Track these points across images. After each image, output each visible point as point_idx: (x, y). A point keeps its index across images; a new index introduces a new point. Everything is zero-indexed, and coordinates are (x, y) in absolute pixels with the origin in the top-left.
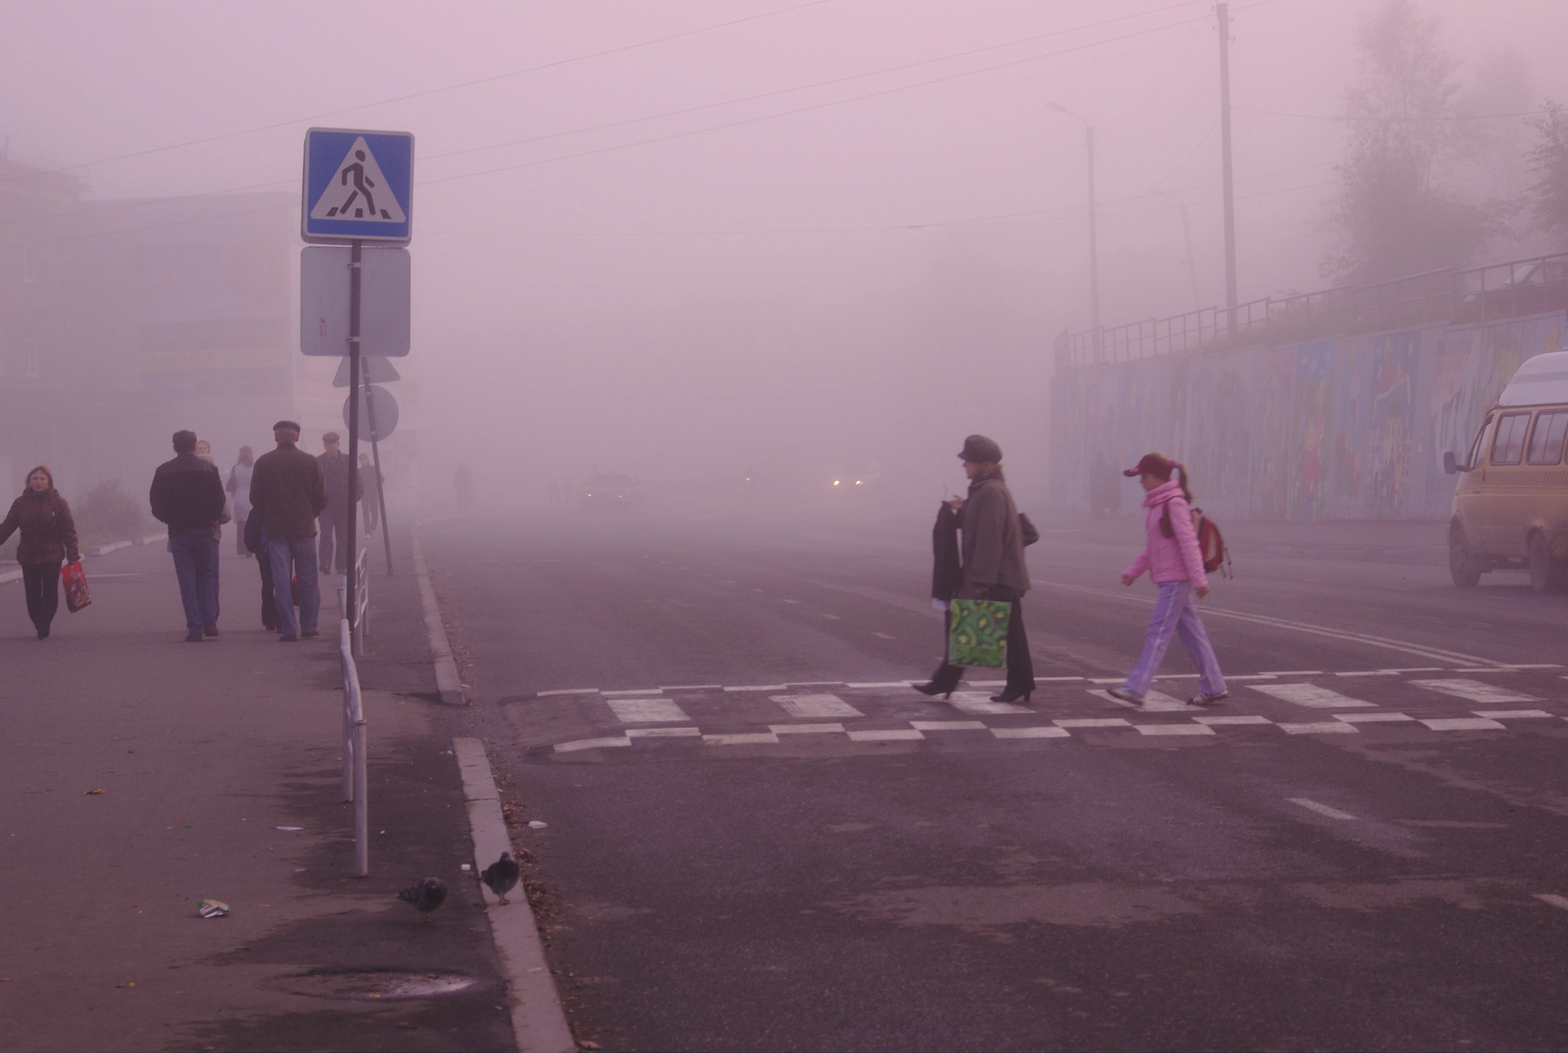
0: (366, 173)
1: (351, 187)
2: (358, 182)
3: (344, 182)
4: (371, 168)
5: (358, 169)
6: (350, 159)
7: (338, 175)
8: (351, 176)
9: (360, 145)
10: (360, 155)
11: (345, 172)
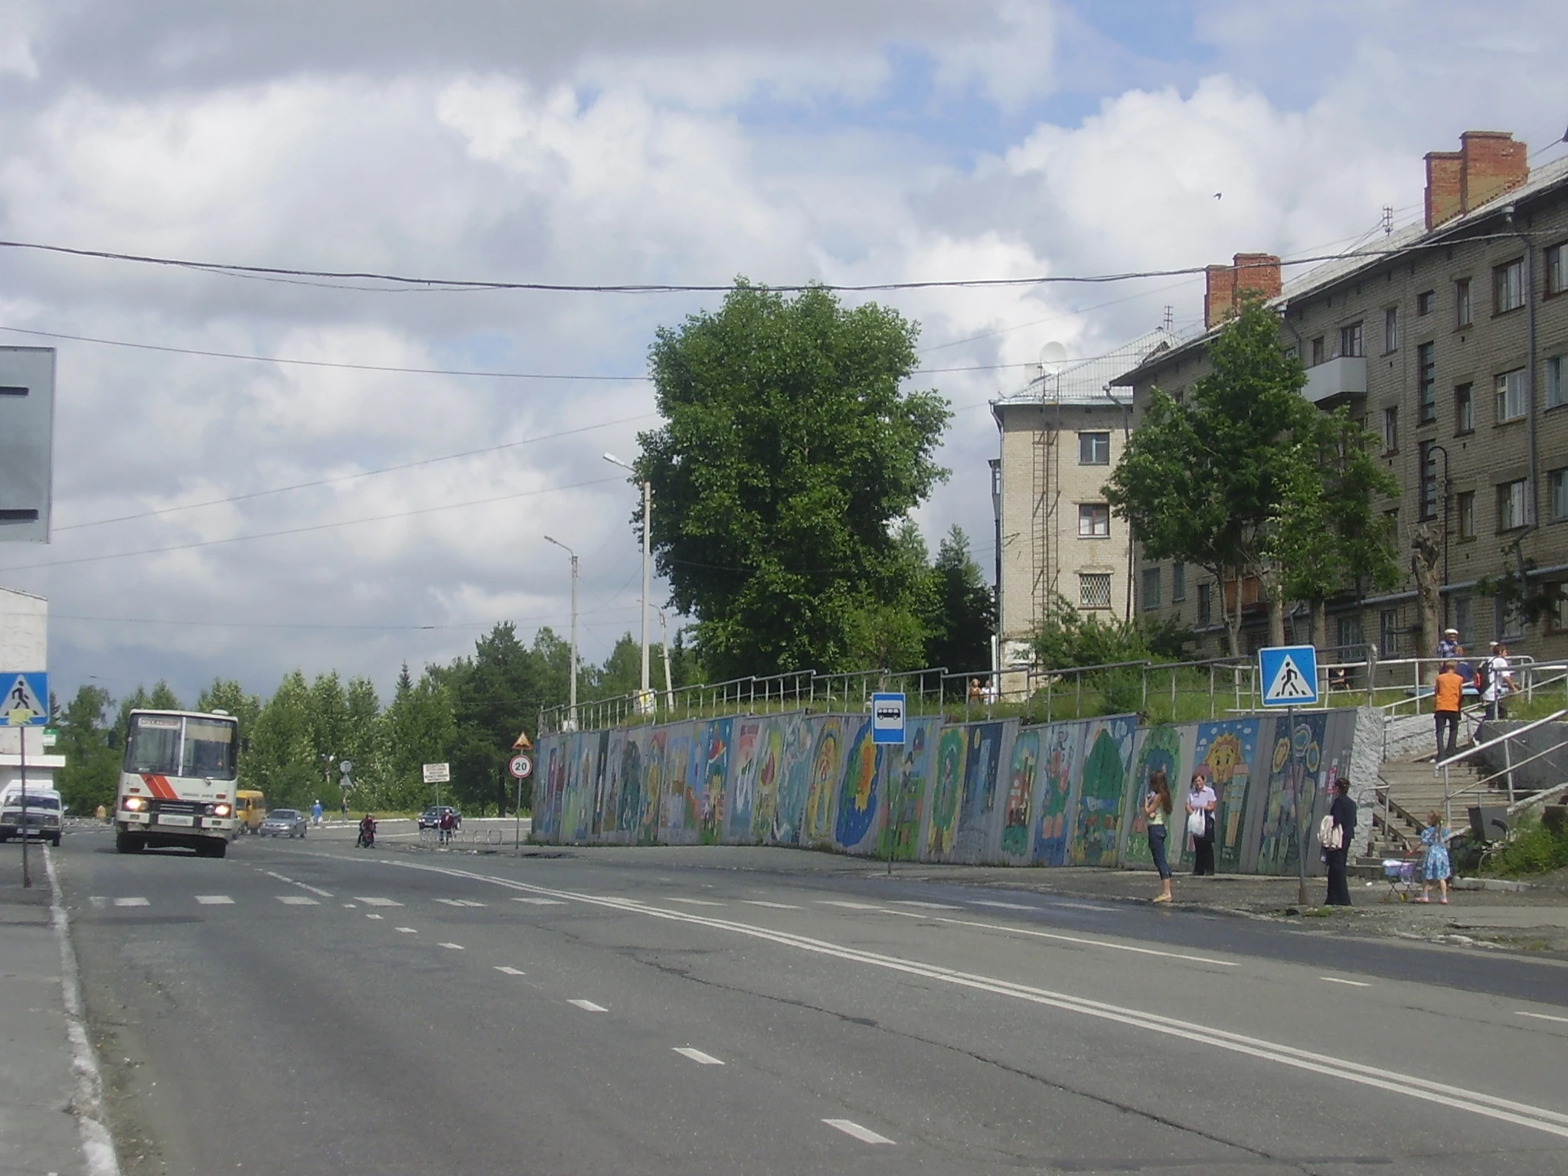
0: (24, 693)
1: (17, 700)
2: (20, 697)
3: (13, 698)
4: (27, 690)
5: (20, 690)
6: (16, 686)
7: (10, 694)
8: (17, 694)
9: (21, 678)
10: (21, 683)
11: (14, 692)
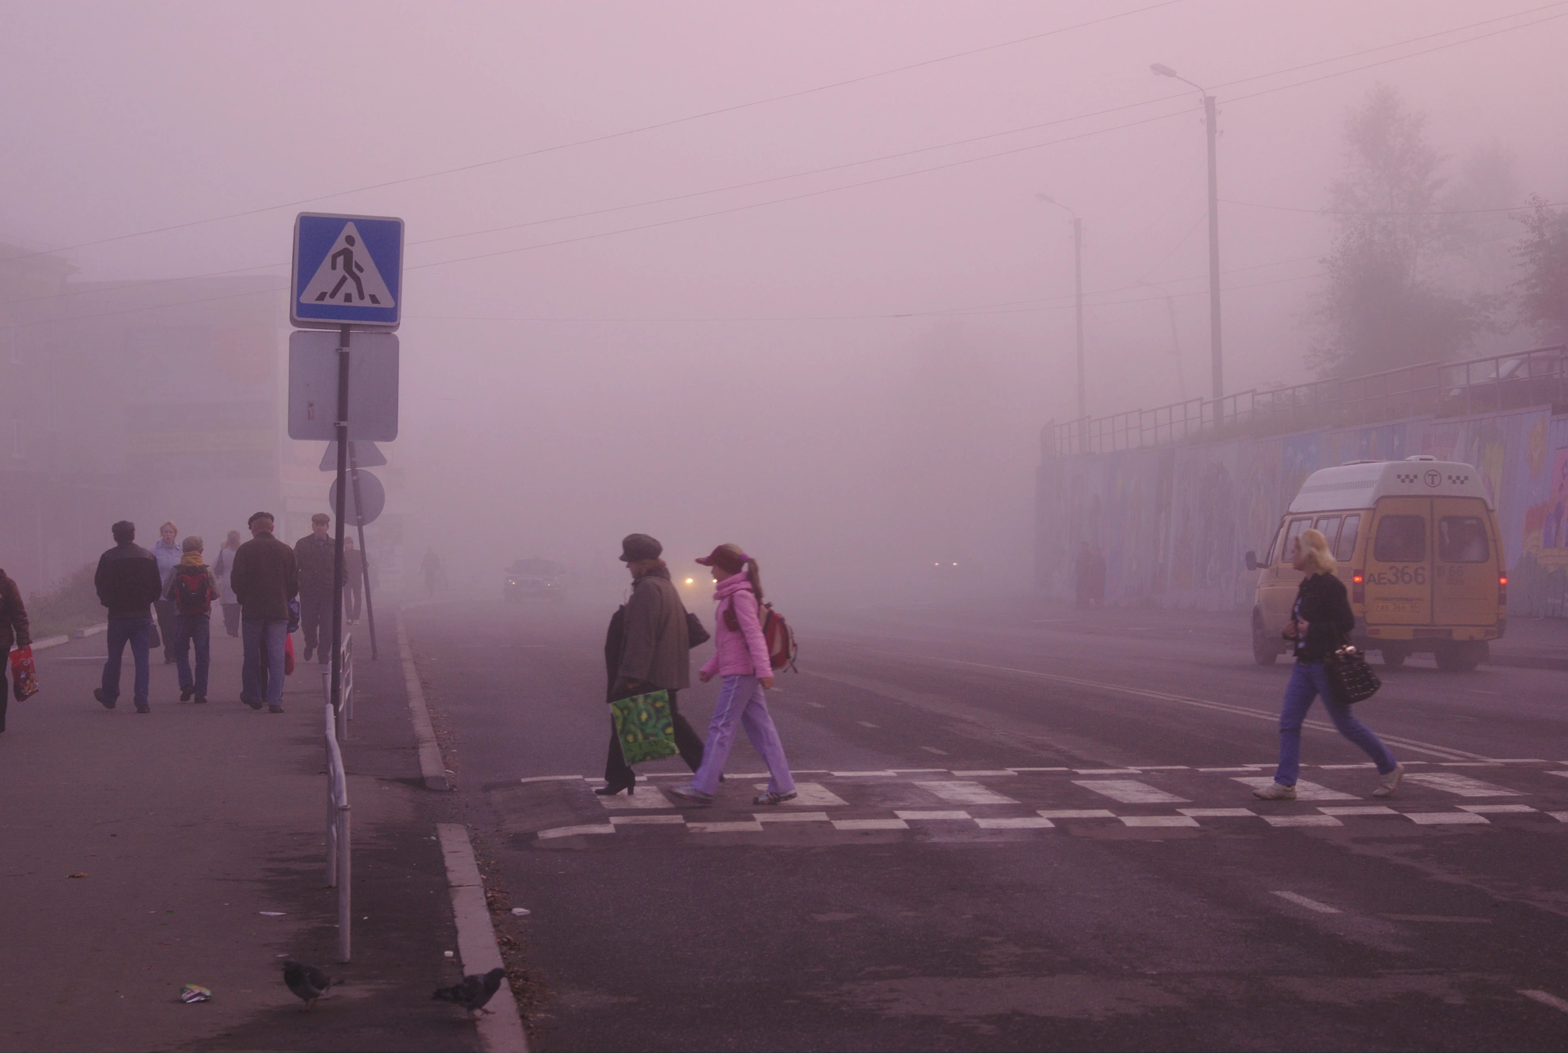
0: (355, 258)
1: (340, 272)
2: (348, 266)
3: (334, 267)
4: (361, 253)
5: (347, 254)
6: (340, 244)
7: (328, 259)
8: (340, 260)
9: (350, 230)
10: (350, 240)
11: (335, 257)
